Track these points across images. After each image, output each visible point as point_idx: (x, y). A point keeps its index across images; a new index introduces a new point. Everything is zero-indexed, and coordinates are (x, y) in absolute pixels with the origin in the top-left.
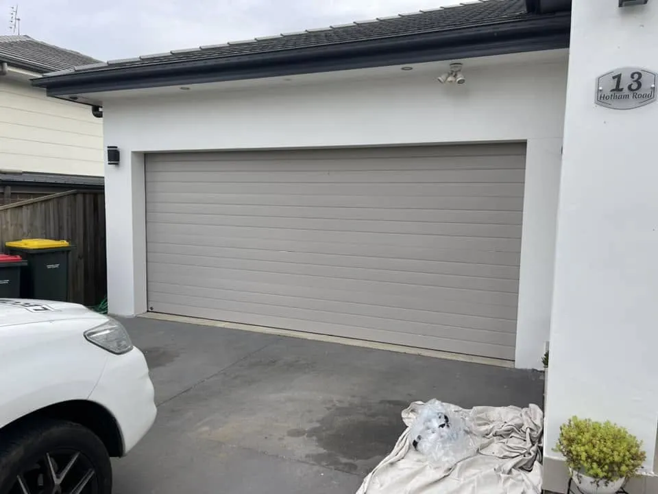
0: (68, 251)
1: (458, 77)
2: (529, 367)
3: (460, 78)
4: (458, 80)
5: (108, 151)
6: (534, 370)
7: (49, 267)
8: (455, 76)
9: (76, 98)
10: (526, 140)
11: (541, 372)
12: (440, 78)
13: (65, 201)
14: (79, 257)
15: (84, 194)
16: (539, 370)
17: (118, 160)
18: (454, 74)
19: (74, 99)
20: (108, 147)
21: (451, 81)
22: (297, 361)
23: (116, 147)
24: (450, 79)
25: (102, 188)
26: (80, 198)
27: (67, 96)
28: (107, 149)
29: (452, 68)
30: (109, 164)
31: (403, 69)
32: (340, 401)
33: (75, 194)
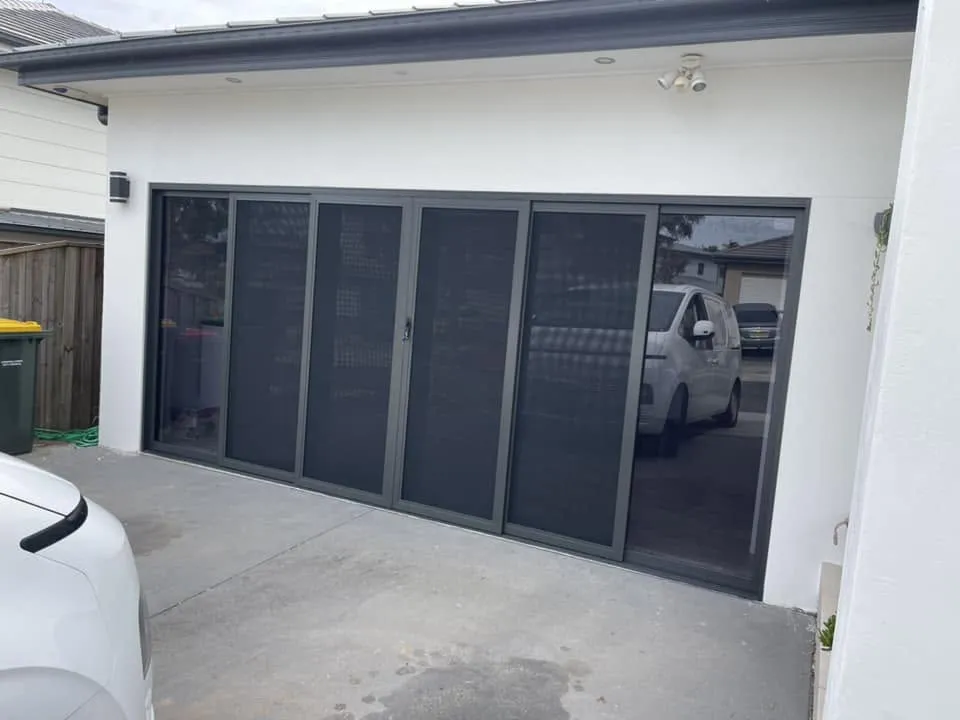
0: (39, 340)
1: (695, 76)
2: (789, 604)
3: (697, 80)
4: (693, 84)
5: (111, 178)
6: (796, 610)
7: (5, 363)
8: (690, 77)
9: (64, 90)
10: (809, 200)
11: (809, 614)
12: (662, 80)
13: (47, 257)
14: (65, 349)
15: (81, 248)
16: (806, 610)
17: (127, 195)
18: (688, 73)
19: (61, 92)
20: (112, 173)
21: (682, 86)
22: (380, 561)
23: (124, 174)
24: (679, 82)
25: (100, 237)
26: (73, 253)
27: (50, 87)
28: (110, 176)
29: (684, 61)
30: (111, 200)
31: (598, 61)
32: (436, 655)
33: (64, 248)
